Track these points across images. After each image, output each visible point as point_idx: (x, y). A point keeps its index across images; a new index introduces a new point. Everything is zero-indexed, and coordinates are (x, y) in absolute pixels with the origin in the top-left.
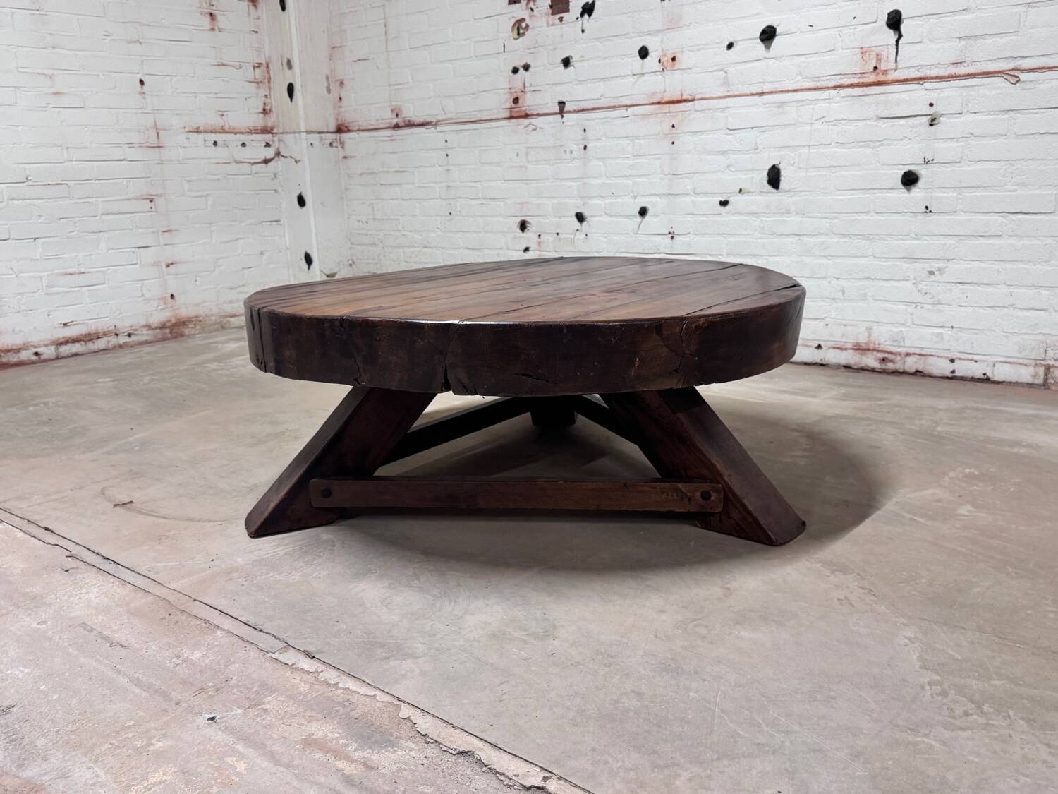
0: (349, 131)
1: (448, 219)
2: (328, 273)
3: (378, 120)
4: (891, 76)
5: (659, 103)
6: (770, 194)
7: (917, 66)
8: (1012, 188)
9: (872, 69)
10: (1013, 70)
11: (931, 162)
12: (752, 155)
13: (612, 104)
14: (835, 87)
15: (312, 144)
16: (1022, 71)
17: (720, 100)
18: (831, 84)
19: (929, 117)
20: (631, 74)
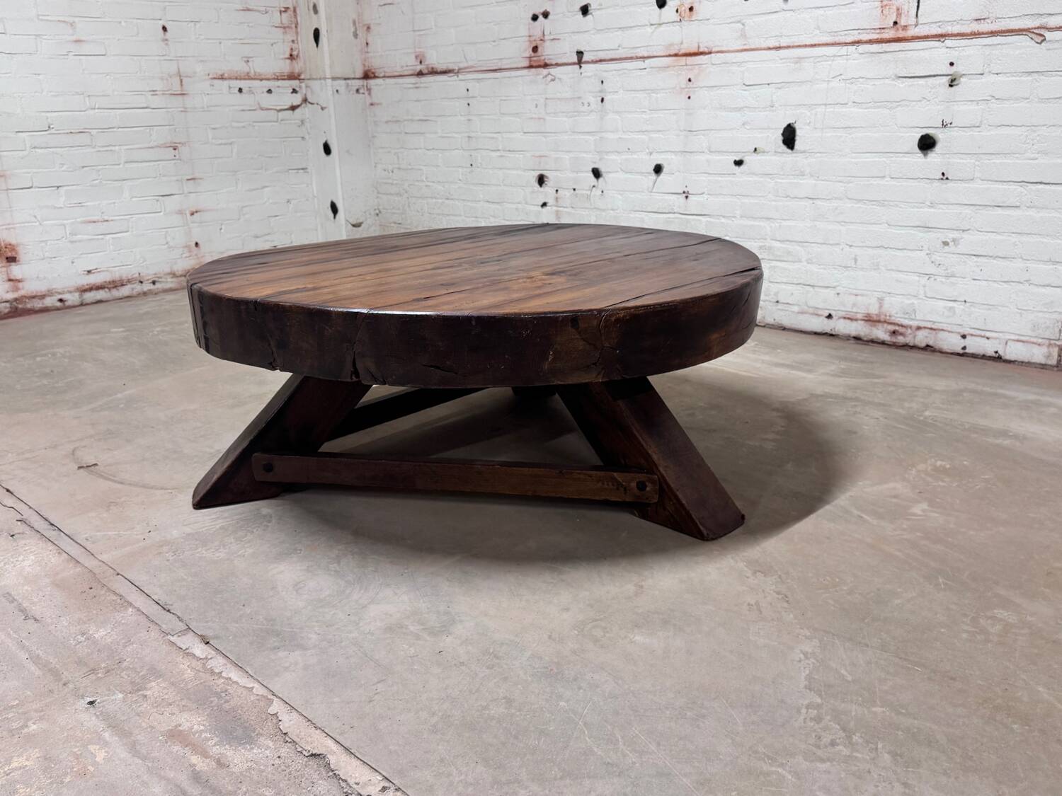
0: (376, 77)
1: (469, 170)
2: (354, 223)
3: (402, 67)
4: (912, 32)
5: (676, 55)
6: (785, 155)
7: (940, 22)
8: (1033, 156)
9: (892, 24)
10: (1038, 28)
11: (949, 125)
12: (768, 112)
13: (629, 56)
14: (854, 43)
15: (337, 91)
16: (1048, 29)
17: (737, 54)
18: (850, 39)
19: (950, 77)
20: (649, 24)
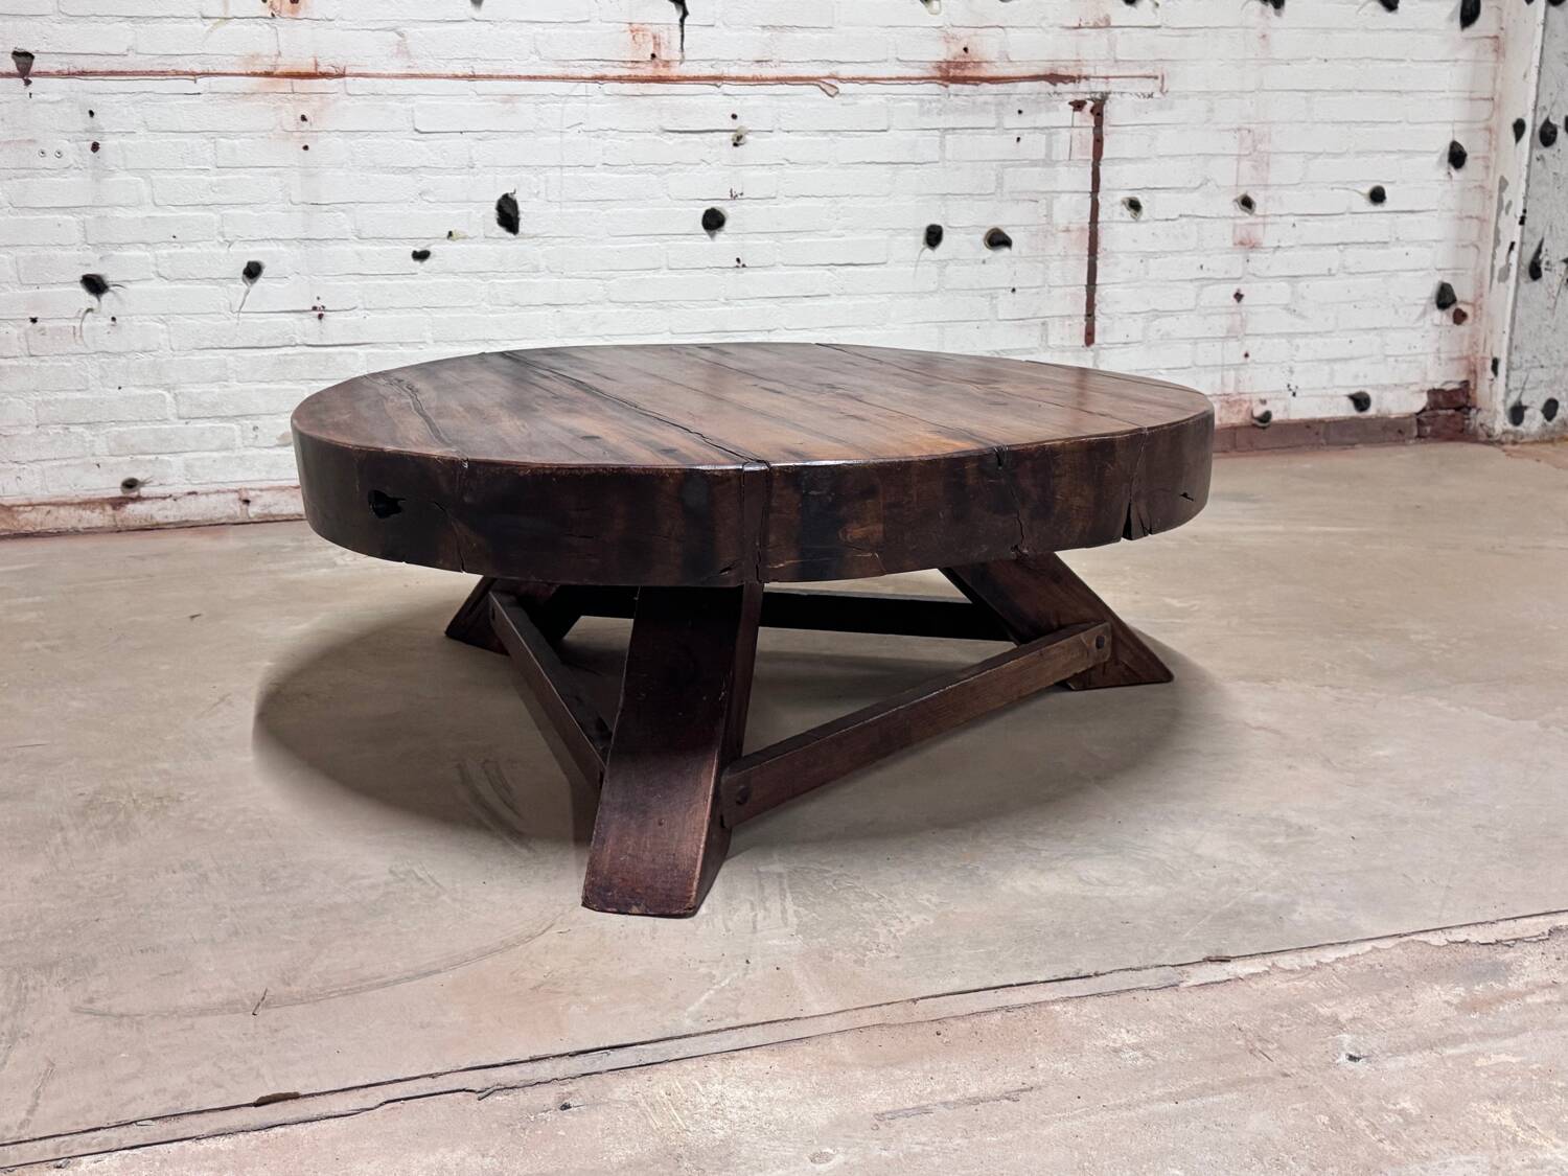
4: (677, 70)
5: (268, 74)
6: (502, 241)
7: (712, 60)
9: (649, 57)
10: (828, 77)
11: (739, 196)
12: (466, 177)
13: (158, 68)
14: (596, 79)
16: (841, 80)
17: (395, 80)
18: (588, 73)
19: (732, 134)
20: (199, 16)
